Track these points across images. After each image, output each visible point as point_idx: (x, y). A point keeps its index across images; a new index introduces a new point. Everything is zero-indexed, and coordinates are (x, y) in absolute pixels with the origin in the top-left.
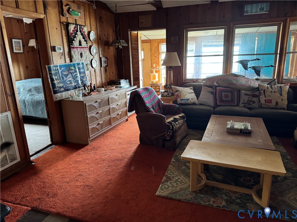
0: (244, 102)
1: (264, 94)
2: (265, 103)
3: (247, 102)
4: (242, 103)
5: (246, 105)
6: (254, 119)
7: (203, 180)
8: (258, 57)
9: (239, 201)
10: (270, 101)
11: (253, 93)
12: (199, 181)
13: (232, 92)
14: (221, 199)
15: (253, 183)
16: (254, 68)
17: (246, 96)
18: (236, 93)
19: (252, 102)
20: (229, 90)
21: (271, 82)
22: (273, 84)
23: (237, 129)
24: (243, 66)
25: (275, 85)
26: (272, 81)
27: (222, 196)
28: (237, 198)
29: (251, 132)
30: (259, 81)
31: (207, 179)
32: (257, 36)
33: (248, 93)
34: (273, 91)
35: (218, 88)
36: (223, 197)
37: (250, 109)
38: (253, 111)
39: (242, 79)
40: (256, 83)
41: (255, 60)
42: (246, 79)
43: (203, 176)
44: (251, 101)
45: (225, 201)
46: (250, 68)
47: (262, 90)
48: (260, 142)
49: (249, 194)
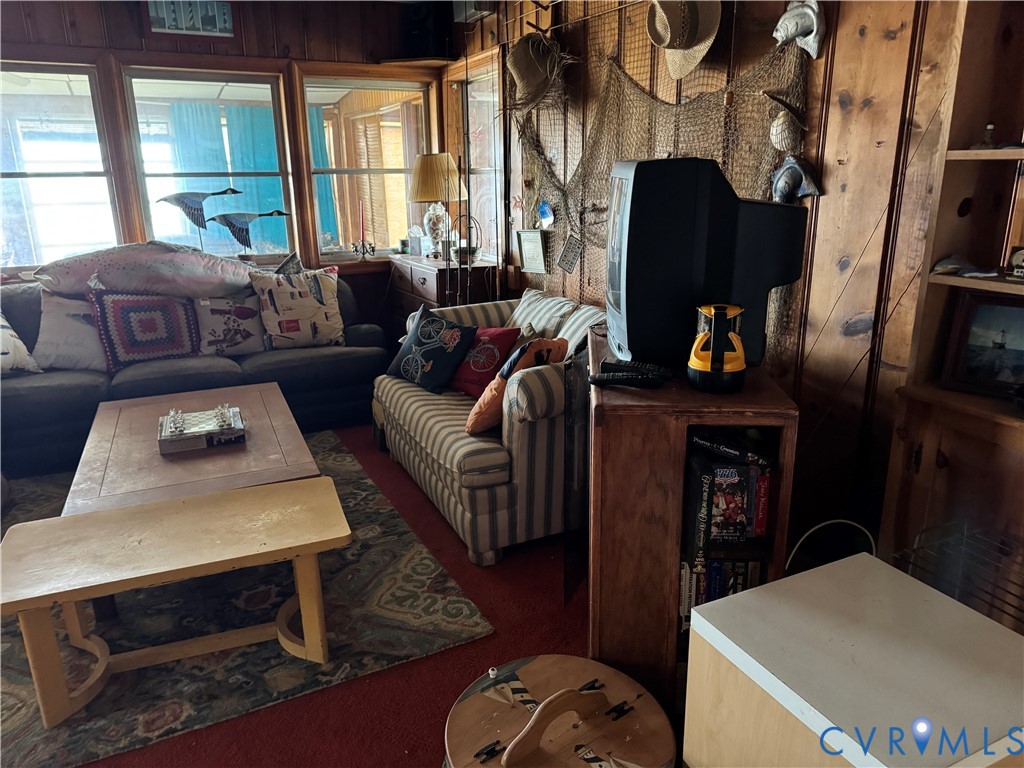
0: (213, 338)
1: (273, 303)
2: (282, 332)
3: (225, 335)
4: (210, 343)
5: (224, 345)
6: (253, 391)
7: (96, 660)
8: (231, 182)
9: (240, 677)
10: (293, 325)
11: (238, 305)
12: (79, 673)
13: (164, 308)
14: (175, 700)
15: (279, 599)
16: (226, 220)
17: (217, 316)
18: (181, 313)
19: (239, 336)
20: (153, 300)
21: (284, 265)
22: (292, 270)
23: (196, 437)
24: (188, 214)
25: (298, 273)
26: (287, 262)
27: (180, 686)
28: (229, 671)
29: (243, 437)
30: (250, 262)
31: (112, 653)
32: (223, 113)
33: (223, 305)
34: (296, 291)
35: (108, 299)
36: (181, 692)
37: (238, 358)
38: (249, 365)
39: (193, 258)
40: (242, 271)
41: (224, 192)
42: (206, 260)
43: (96, 646)
44: (237, 332)
45: (190, 701)
46: (213, 219)
47: (263, 291)
48: (276, 461)
49: (267, 641)
